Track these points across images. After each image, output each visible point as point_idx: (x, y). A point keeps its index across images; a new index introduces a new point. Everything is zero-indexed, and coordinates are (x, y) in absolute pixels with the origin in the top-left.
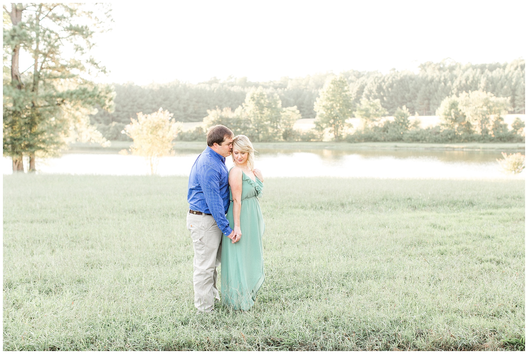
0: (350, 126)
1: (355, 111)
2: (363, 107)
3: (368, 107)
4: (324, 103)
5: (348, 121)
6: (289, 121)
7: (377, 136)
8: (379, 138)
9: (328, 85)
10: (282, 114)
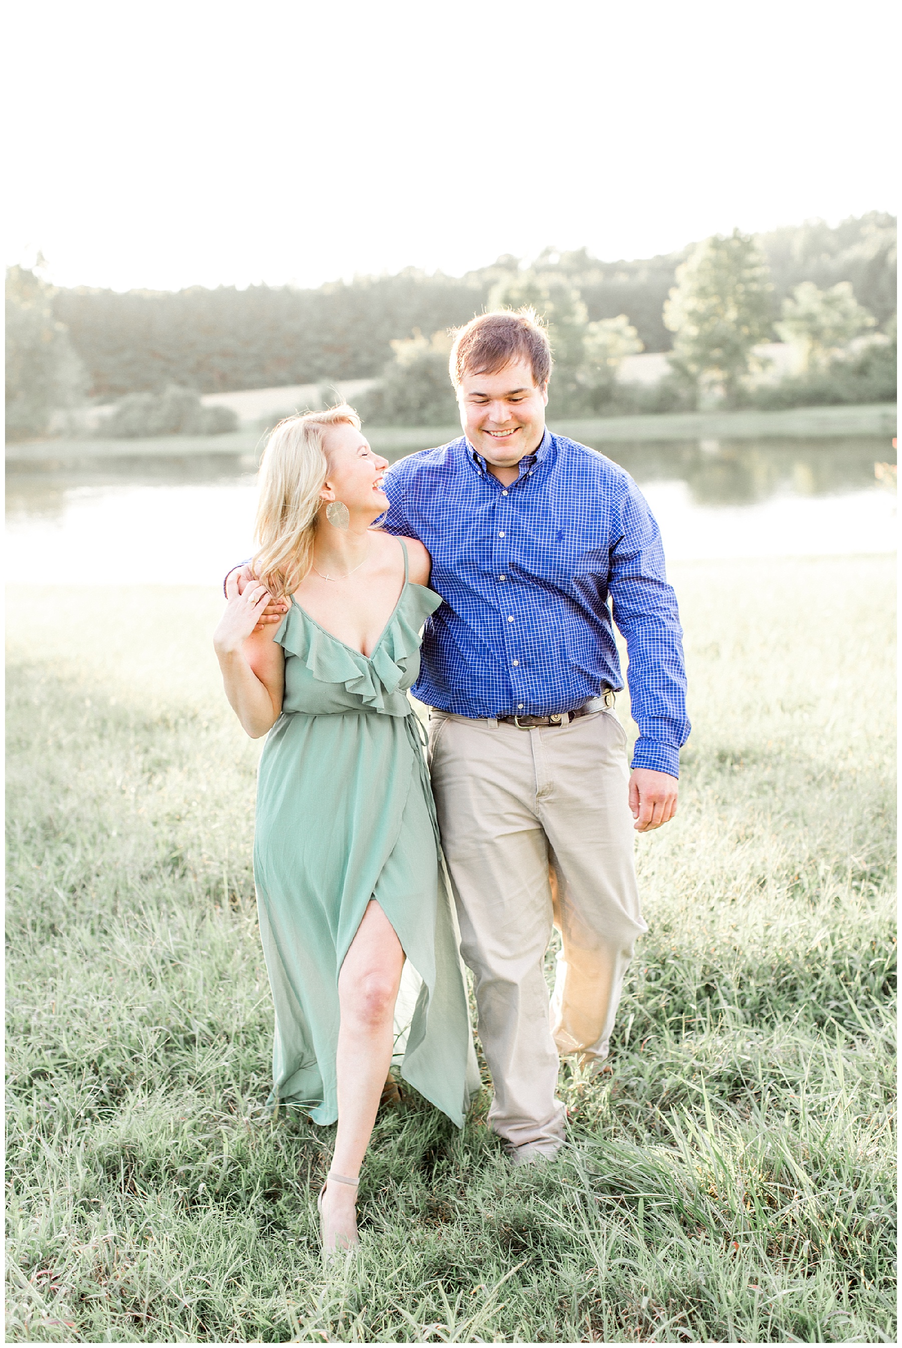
0: (765, 363)
1: (780, 320)
2: (801, 311)
3: (817, 308)
4: (693, 303)
5: (761, 350)
6: (605, 358)
7: (840, 388)
8: (844, 394)
9: (703, 253)
10: (588, 342)
